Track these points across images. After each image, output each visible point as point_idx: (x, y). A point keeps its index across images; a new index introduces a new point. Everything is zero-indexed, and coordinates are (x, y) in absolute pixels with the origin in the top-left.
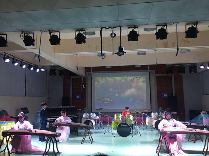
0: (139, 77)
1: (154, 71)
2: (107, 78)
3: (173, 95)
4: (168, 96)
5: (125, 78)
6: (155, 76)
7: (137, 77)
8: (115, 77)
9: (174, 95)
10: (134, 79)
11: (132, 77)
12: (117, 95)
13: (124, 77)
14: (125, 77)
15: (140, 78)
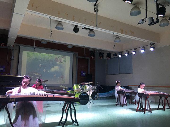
3: (89, 74)
4: (86, 74)
7: (64, 56)
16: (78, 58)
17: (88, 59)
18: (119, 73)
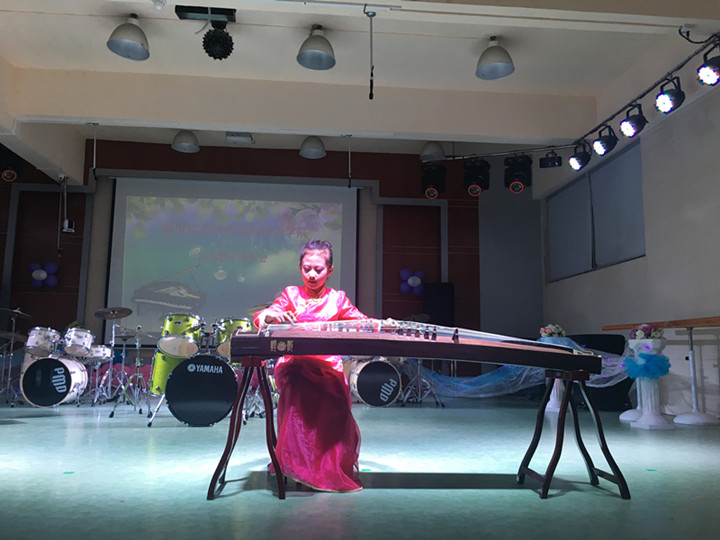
0: (318, 205)
1: (375, 184)
2: (183, 201)
3: (443, 281)
4: (424, 284)
5: (258, 208)
6: (378, 206)
7: (310, 205)
8: (216, 202)
9: (445, 278)
10: (295, 211)
11: (289, 205)
12: (220, 275)
13: (257, 202)
14: (260, 203)
15: (319, 210)
16: (385, 206)
17: (438, 208)
18: (595, 267)
